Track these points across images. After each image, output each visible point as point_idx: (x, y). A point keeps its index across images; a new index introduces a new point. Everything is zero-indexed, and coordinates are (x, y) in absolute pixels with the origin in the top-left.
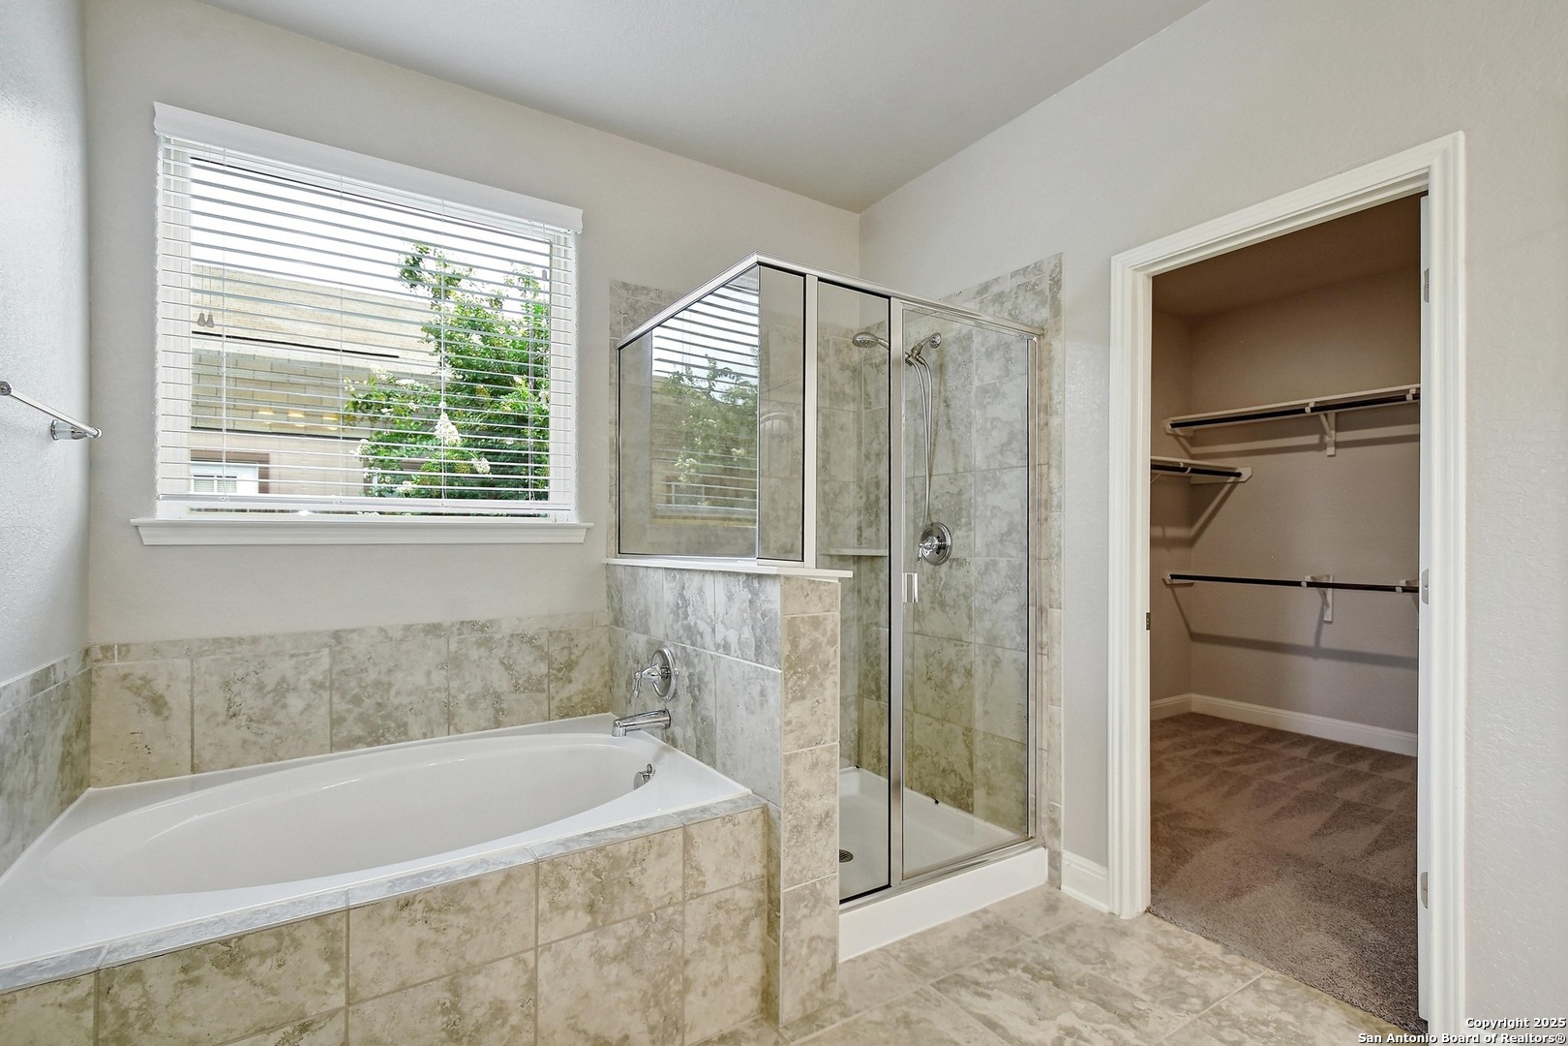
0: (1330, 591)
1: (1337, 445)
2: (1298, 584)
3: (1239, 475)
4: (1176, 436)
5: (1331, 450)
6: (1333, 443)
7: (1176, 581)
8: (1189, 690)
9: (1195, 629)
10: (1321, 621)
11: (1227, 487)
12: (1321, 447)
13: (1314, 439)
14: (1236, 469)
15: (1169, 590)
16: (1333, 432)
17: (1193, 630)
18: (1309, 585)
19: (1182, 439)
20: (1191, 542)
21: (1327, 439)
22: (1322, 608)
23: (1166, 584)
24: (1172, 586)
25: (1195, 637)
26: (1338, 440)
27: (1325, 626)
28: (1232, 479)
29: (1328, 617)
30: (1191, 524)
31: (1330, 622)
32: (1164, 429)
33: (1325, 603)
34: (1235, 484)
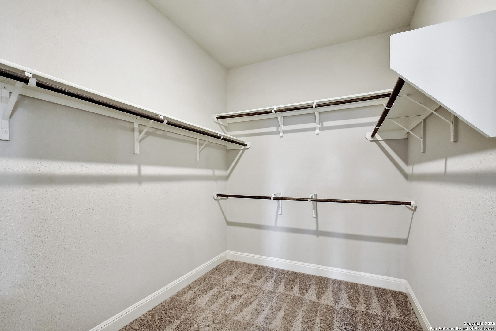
0: (281, 201)
1: (284, 132)
2: (269, 198)
3: (245, 145)
4: (220, 124)
5: (281, 134)
6: (282, 131)
7: (219, 197)
8: (226, 249)
9: (229, 219)
10: (277, 214)
11: (242, 151)
12: (277, 133)
13: (274, 129)
14: (245, 142)
15: (217, 202)
16: (282, 126)
17: (228, 220)
18: (274, 198)
19: (222, 127)
20: (227, 178)
21: (280, 129)
22: (278, 208)
23: (215, 199)
24: (217, 200)
25: (229, 223)
26: (284, 129)
27: (279, 216)
28: (243, 147)
29: (280, 213)
30: (227, 169)
31: (281, 215)
32: (214, 119)
33: (279, 206)
34: (244, 149)
